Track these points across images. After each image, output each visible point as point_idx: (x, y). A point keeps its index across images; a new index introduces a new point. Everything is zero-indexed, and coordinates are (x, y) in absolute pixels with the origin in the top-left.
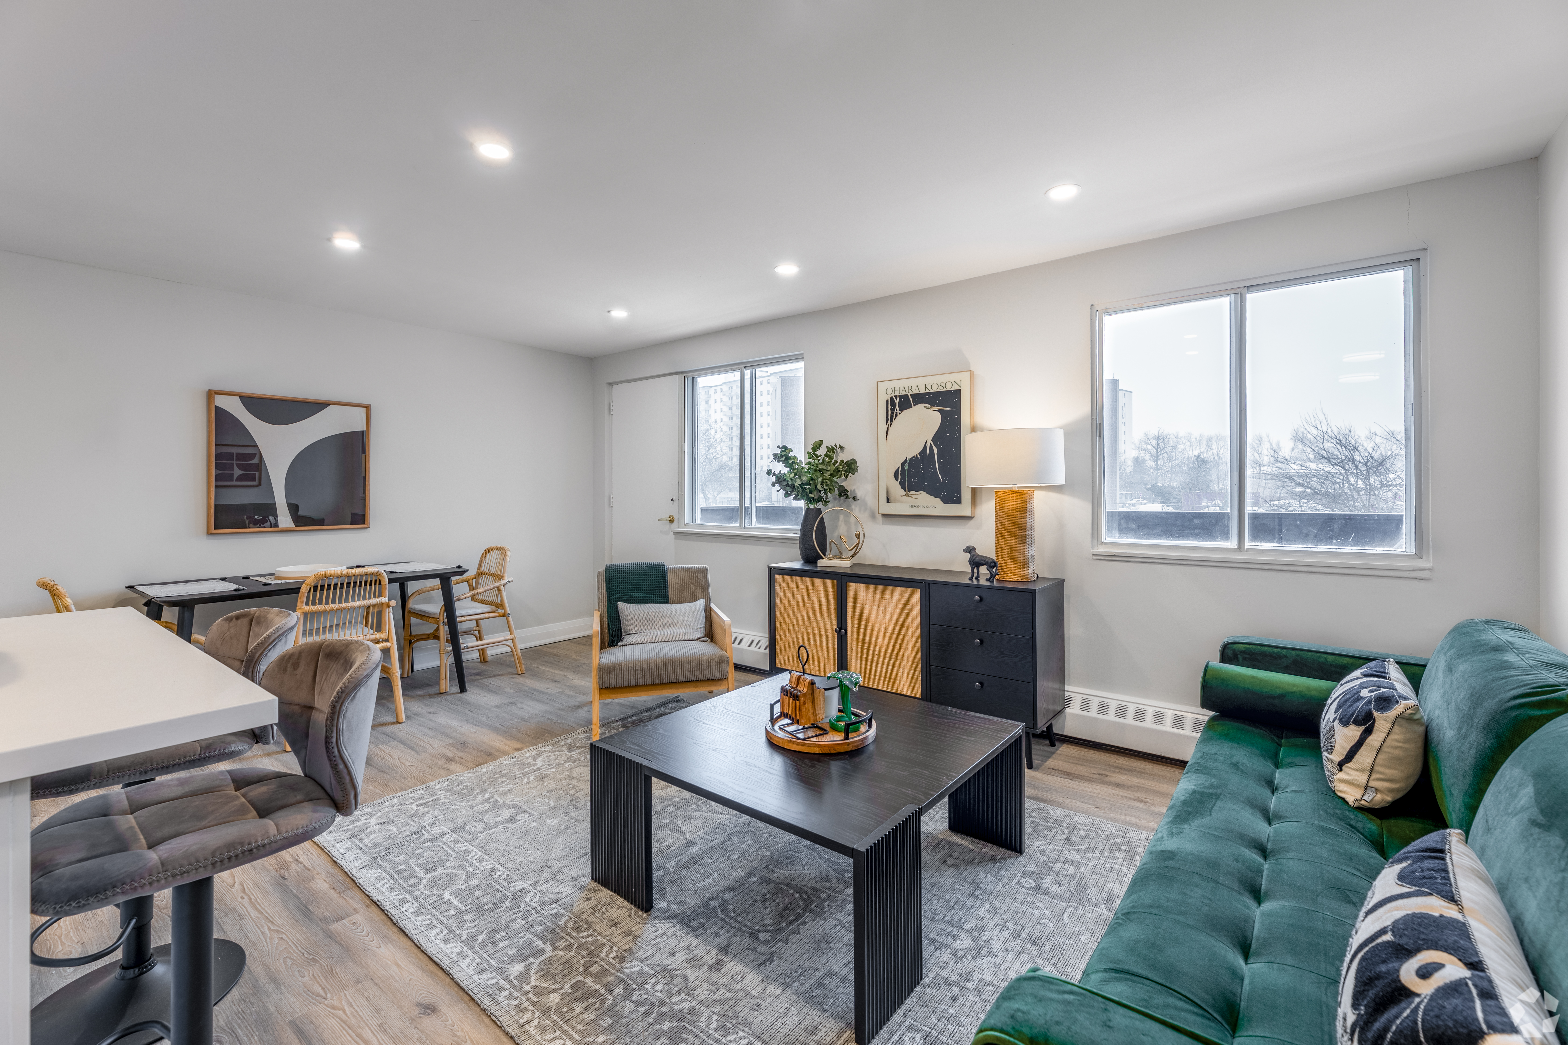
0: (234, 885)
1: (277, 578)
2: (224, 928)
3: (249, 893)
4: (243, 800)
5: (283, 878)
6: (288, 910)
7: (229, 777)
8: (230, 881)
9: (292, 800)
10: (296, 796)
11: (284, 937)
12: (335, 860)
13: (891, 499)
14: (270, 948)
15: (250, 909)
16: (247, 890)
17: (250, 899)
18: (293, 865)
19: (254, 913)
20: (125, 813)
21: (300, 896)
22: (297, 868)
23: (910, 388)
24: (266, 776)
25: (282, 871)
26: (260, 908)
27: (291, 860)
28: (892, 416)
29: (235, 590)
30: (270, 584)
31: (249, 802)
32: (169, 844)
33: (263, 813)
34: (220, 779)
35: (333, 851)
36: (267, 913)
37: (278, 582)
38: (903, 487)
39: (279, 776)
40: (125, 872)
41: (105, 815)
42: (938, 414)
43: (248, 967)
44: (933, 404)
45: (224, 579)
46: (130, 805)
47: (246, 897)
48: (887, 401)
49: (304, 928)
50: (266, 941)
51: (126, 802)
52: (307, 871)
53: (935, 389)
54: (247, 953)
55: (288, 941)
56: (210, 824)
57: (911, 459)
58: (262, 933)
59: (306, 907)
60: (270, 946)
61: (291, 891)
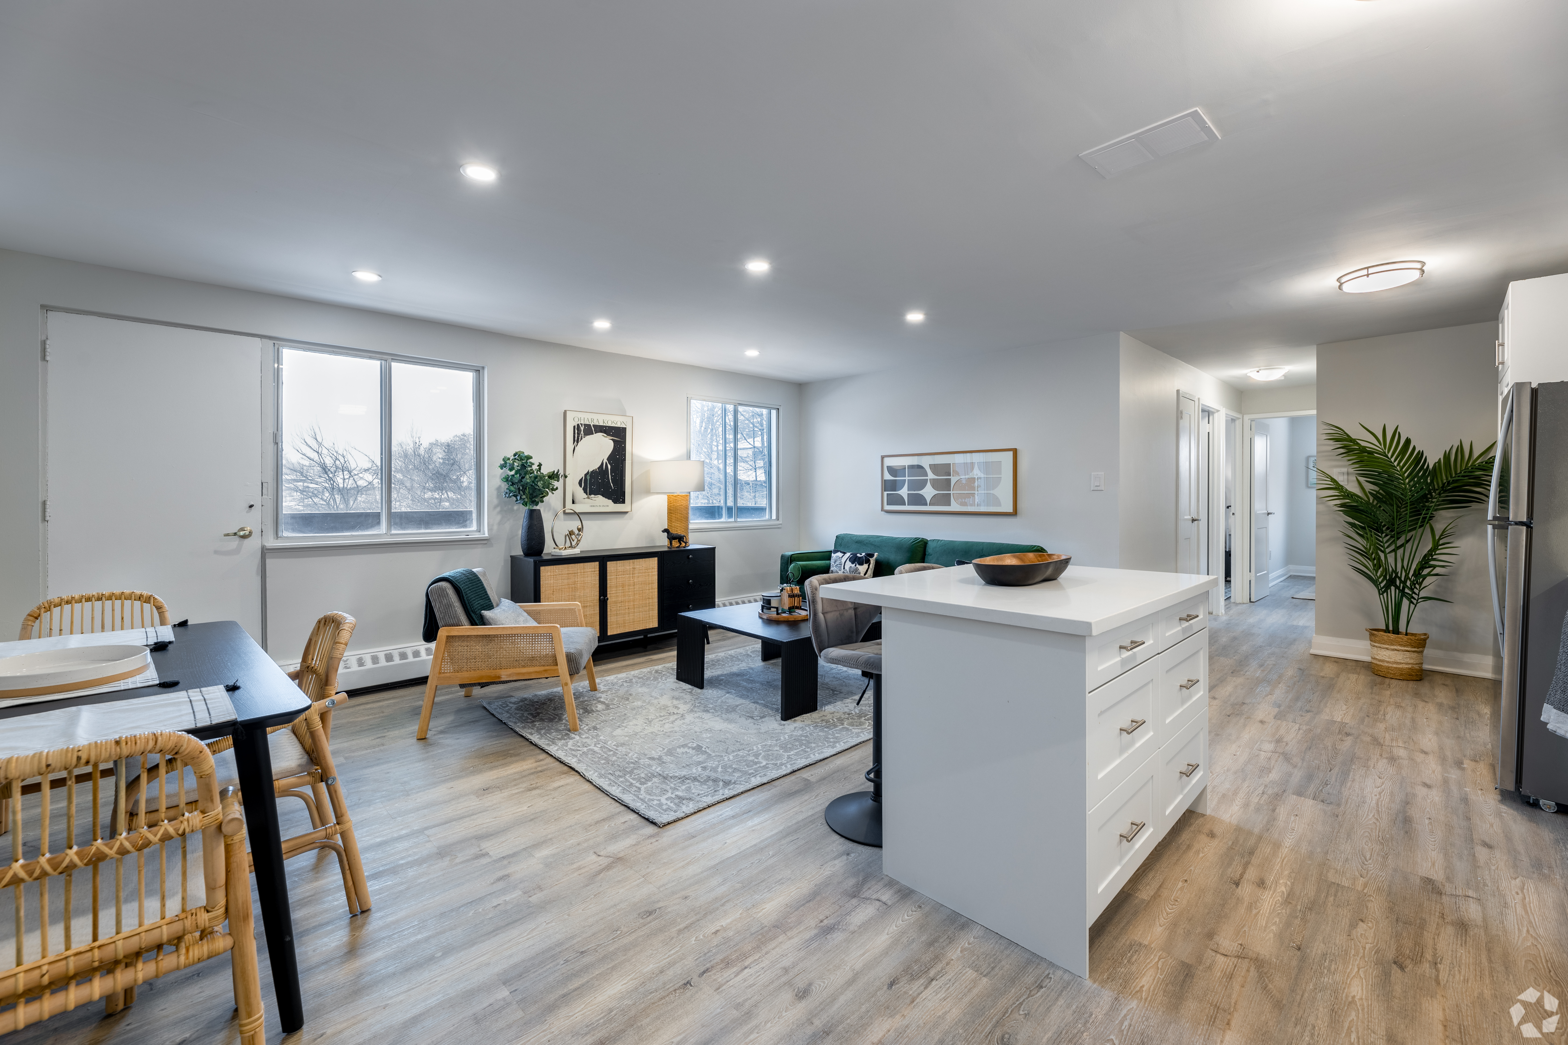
13: (576, 501)
23: (592, 420)
28: (578, 439)
38: (585, 492)
42: (612, 441)
44: (608, 434)
48: (574, 427)
53: (610, 424)
57: (592, 472)
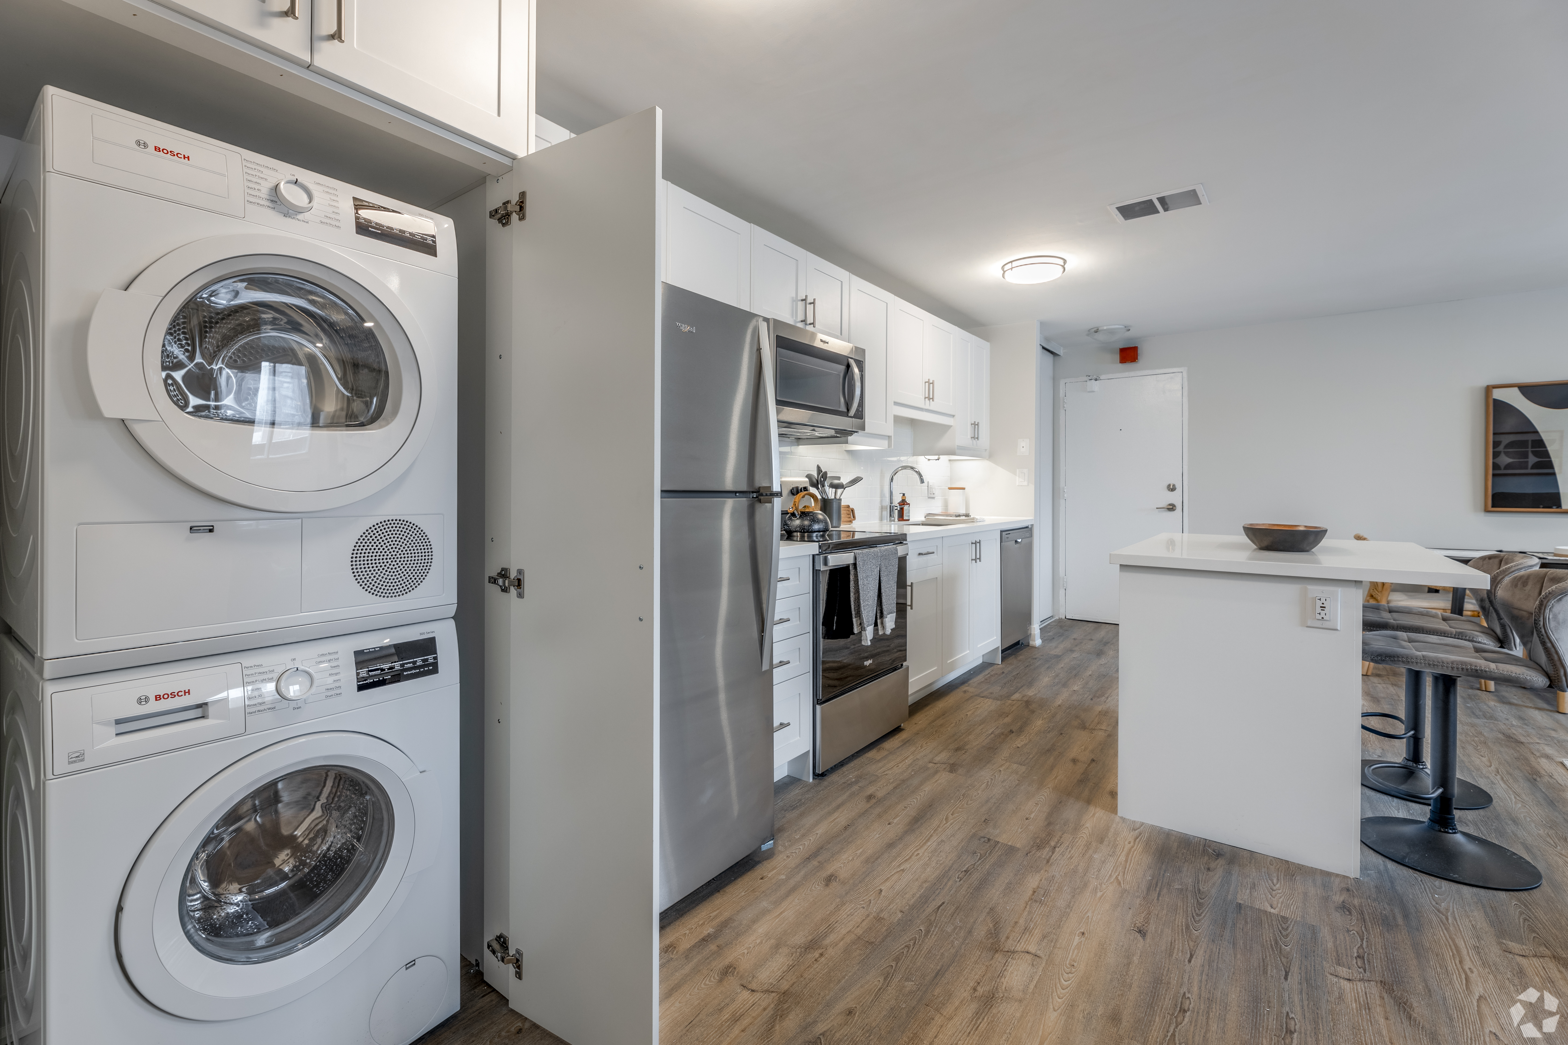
1: (1556, 555)
30: (1546, 559)
37: (1556, 558)
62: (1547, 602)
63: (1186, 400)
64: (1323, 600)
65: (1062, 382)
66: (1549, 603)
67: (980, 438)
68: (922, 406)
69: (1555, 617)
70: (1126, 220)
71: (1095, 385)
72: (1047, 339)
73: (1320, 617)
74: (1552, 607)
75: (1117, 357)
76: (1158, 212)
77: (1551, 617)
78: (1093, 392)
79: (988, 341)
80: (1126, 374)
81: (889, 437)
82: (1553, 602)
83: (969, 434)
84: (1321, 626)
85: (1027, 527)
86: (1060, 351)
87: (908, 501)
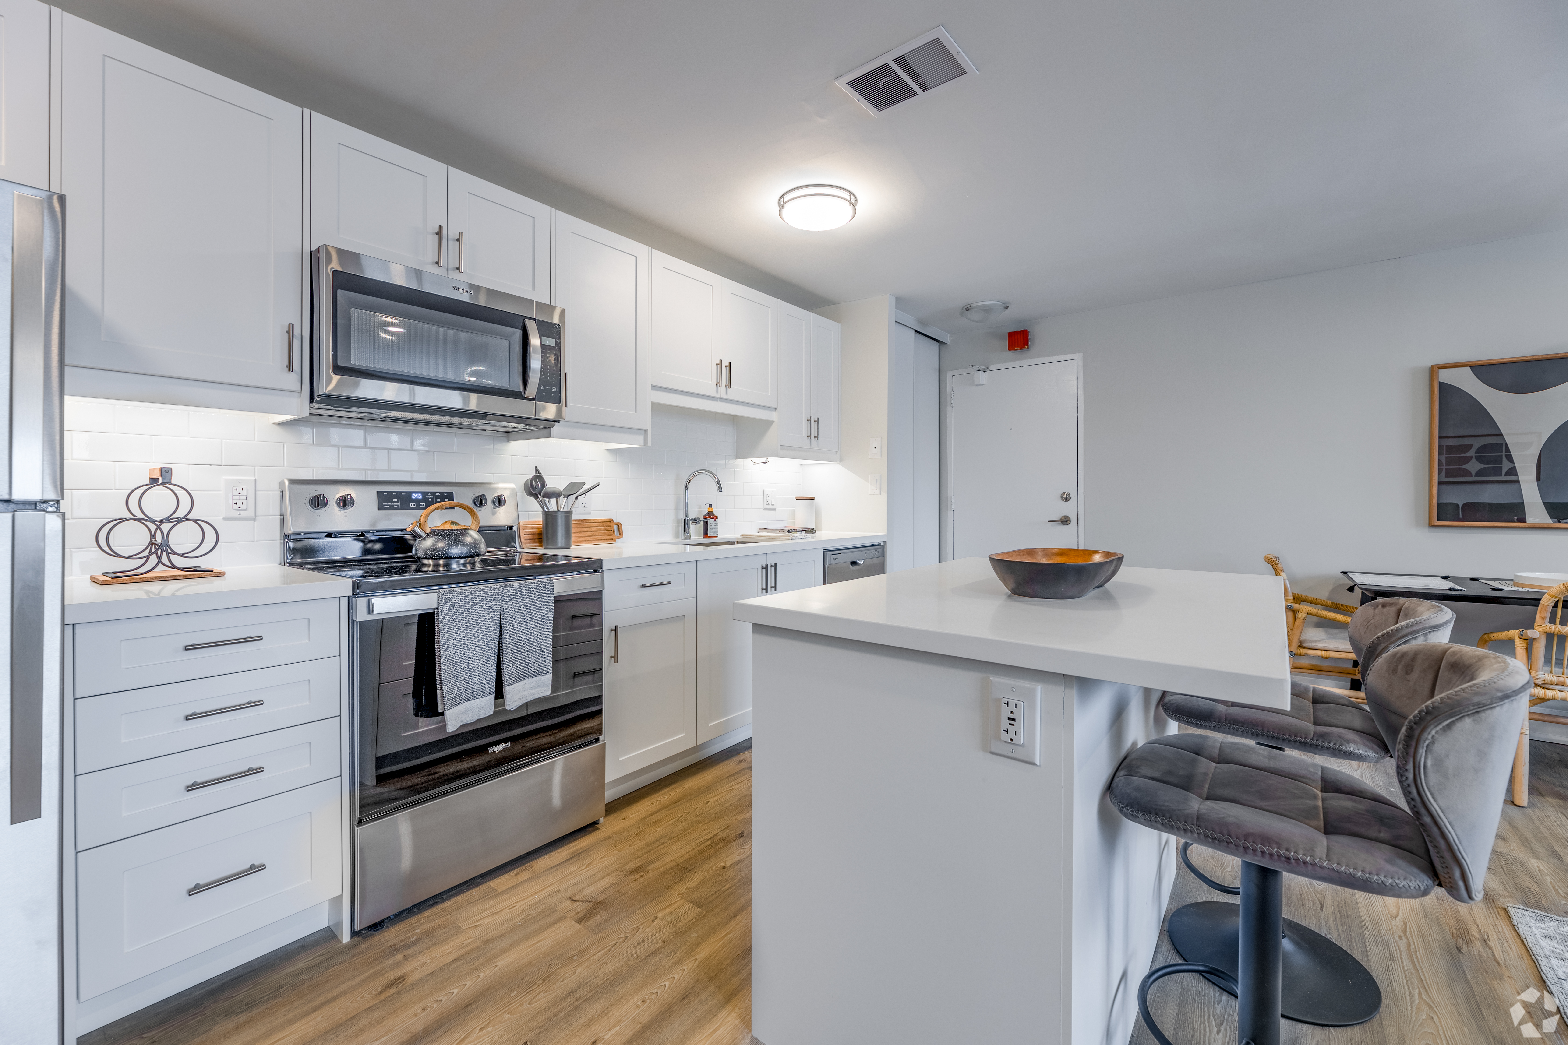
0: (1395, 918)
1: (1516, 585)
2: (1370, 955)
3: (1410, 938)
4: (1320, 803)
5: (1459, 950)
6: (1452, 991)
7: (1320, 773)
8: (1394, 911)
9: (1373, 833)
10: (1380, 832)
11: (1435, 1018)
12: (1544, 978)
14: (1414, 1018)
15: (1405, 956)
16: (1408, 933)
17: (1409, 945)
18: (1478, 944)
19: (1407, 964)
20: (1212, 759)
21: (1475, 987)
22: (1482, 950)
24: (1361, 792)
25: (1460, 941)
26: (1417, 963)
27: (1478, 936)
29: (1450, 589)
30: (1501, 590)
31: (1323, 808)
32: (1216, 803)
33: (1329, 829)
34: (1309, 771)
35: (1543, 963)
36: (1424, 975)
37: (1514, 589)
39: (1378, 799)
40: (1168, 806)
41: (1197, 754)
43: (1381, 1017)
45: (1446, 578)
46: (1219, 755)
47: (1404, 940)
49: (1466, 1030)
50: (1411, 1006)
51: (1217, 751)
52: (1494, 963)
54: (1384, 1002)
55: (1440, 1028)
56: (1267, 808)
58: (1410, 992)
59: (1478, 1006)
60: (1414, 1015)
61: (1464, 972)
62: (1422, 731)
63: (1081, 392)
64: (1012, 707)
65: (949, 375)
66: (1425, 735)
67: (820, 438)
68: (714, 394)
69: (1439, 763)
70: (880, 111)
71: (982, 377)
72: (921, 322)
73: (1006, 737)
74: (1433, 742)
75: (1006, 343)
76: (916, 94)
77: (1429, 763)
78: (983, 385)
79: (838, 322)
80: (1017, 364)
81: (646, 431)
82: (1433, 732)
83: (805, 431)
84: (1010, 755)
85: (879, 545)
86: (947, 338)
87: (715, 511)
